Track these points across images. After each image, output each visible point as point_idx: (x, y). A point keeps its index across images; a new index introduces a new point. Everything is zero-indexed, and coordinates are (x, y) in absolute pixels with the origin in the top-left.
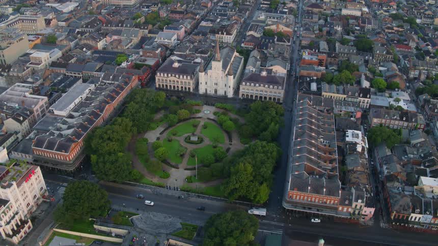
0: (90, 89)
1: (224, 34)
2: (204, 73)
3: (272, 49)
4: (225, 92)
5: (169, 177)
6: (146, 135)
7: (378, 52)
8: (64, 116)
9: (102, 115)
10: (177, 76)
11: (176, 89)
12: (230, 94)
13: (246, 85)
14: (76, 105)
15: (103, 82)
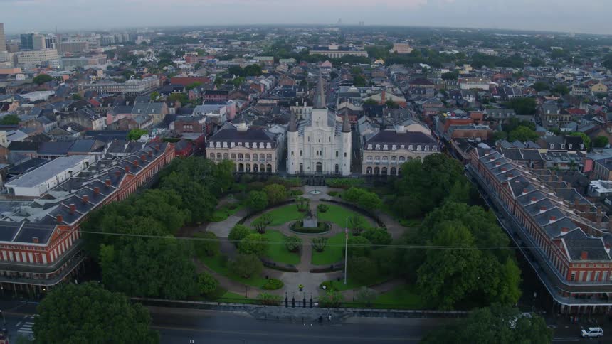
0: (87, 163)
1: (303, 105)
2: (296, 133)
3: (389, 115)
4: (337, 167)
5: (281, 287)
6: (208, 227)
7: (549, 112)
8: (37, 198)
9: (117, 189)
10: (247, 144)
11: (245, 171)
12: (346, 170)
13: (374, 149)
14: (59, 184)
15: (111, 156)
